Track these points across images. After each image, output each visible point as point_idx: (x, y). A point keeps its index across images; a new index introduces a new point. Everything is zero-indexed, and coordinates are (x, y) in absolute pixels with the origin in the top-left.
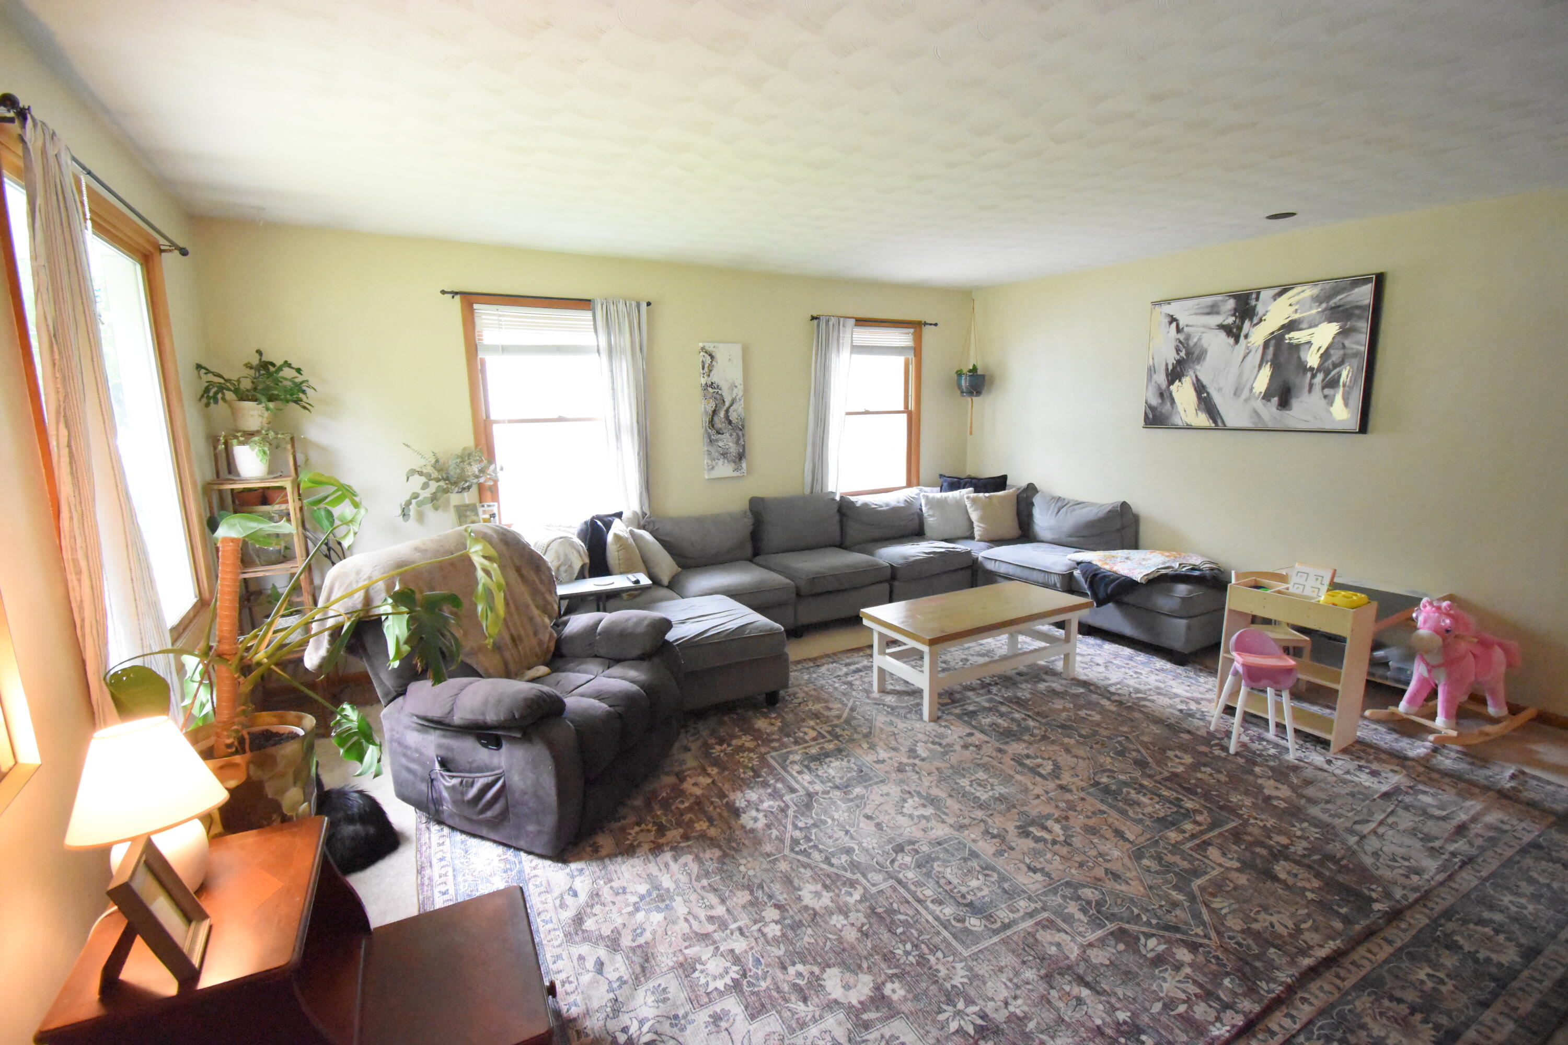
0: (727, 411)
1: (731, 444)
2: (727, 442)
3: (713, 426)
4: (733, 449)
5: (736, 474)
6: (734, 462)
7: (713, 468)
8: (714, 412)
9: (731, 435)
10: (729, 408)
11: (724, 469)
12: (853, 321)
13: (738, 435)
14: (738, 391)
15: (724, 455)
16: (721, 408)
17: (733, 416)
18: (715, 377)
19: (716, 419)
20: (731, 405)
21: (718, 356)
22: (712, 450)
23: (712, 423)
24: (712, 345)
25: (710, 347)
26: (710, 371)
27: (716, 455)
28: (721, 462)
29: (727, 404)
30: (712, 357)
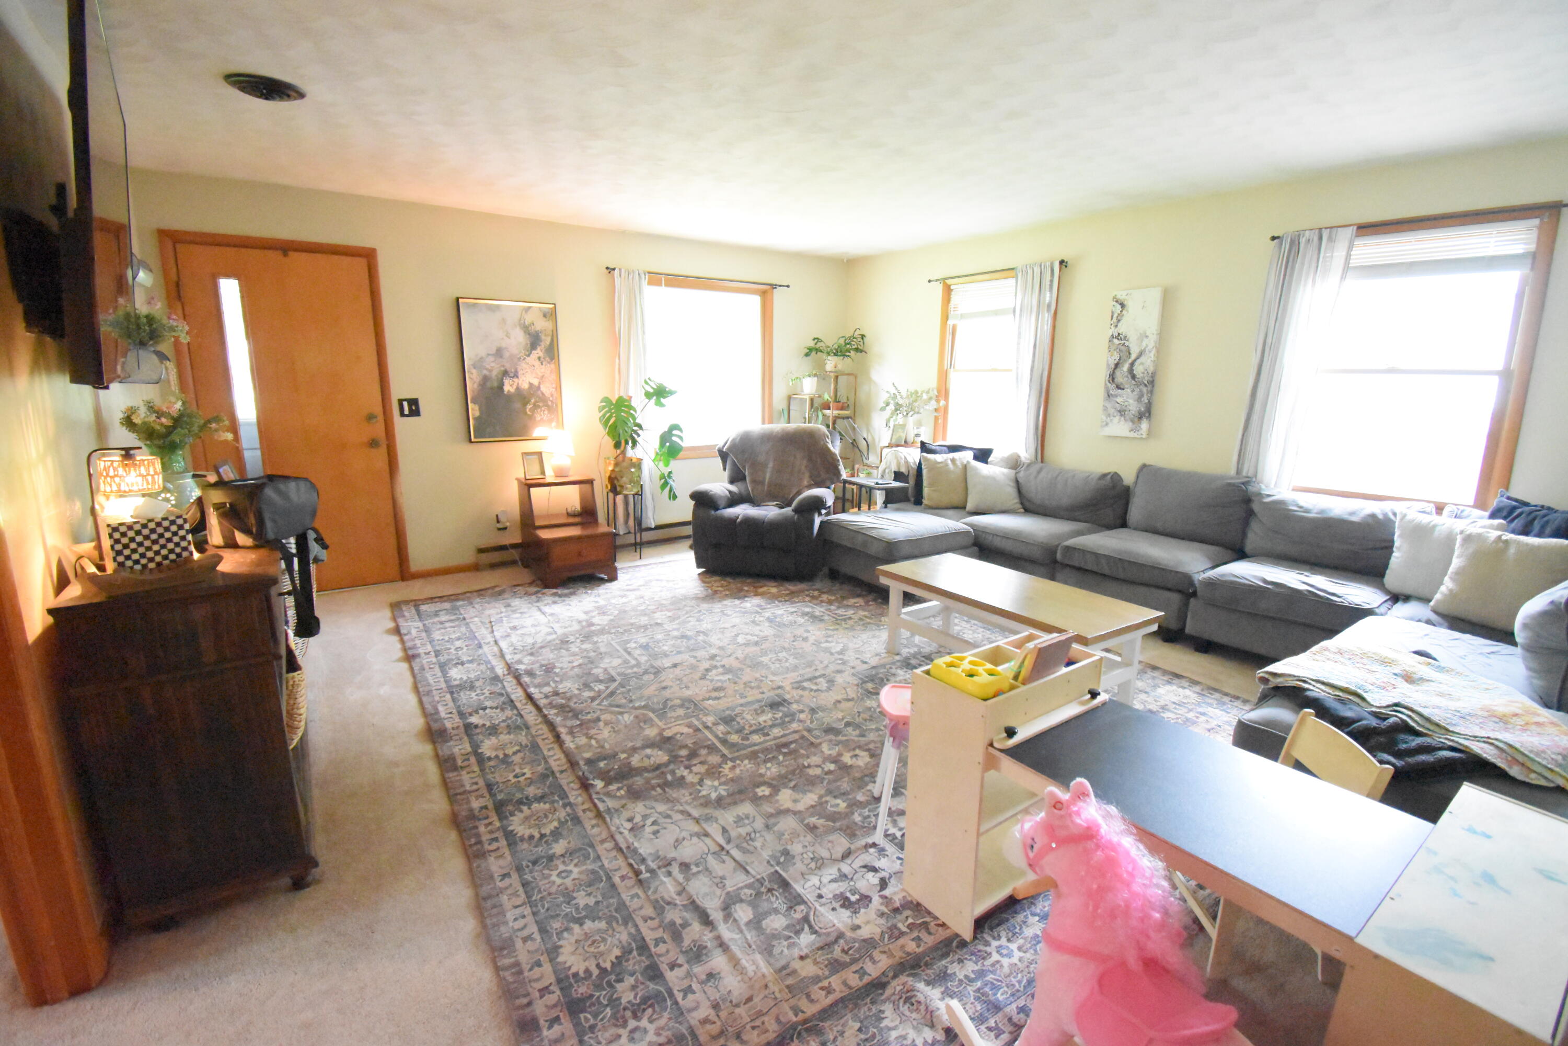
0: (1132, 364)
1: (1131, 401)
2: (1129, 399)
3: (1113, 379)
4: (1133, 406)
5: (1132, 435)
6: (1132, 421)
7: (1107, 424)
8: (1117, 365)
9: (1133, 391)
10: (1135, 360)
11: (1120, 428)
12: (1350, 231)
13: (1141, 391)
14: (1150, 343)
15: (1122, 412)
16: (1125, 361)
17: (1139, 370)
18: (1123, 328)
19: (1118, 373)
20: (1138, 358)
21: (1130, 304)
22: (1109, 405)
23: (1112, 377)
24: (1124, 293)
25: (1121, 296)
26: (1119, 321)
27: (1112, 411)
28: (1116, 420)
29: (1133, 357)
30: (1123, 305)
